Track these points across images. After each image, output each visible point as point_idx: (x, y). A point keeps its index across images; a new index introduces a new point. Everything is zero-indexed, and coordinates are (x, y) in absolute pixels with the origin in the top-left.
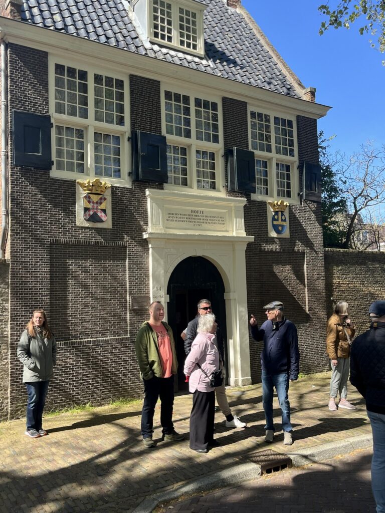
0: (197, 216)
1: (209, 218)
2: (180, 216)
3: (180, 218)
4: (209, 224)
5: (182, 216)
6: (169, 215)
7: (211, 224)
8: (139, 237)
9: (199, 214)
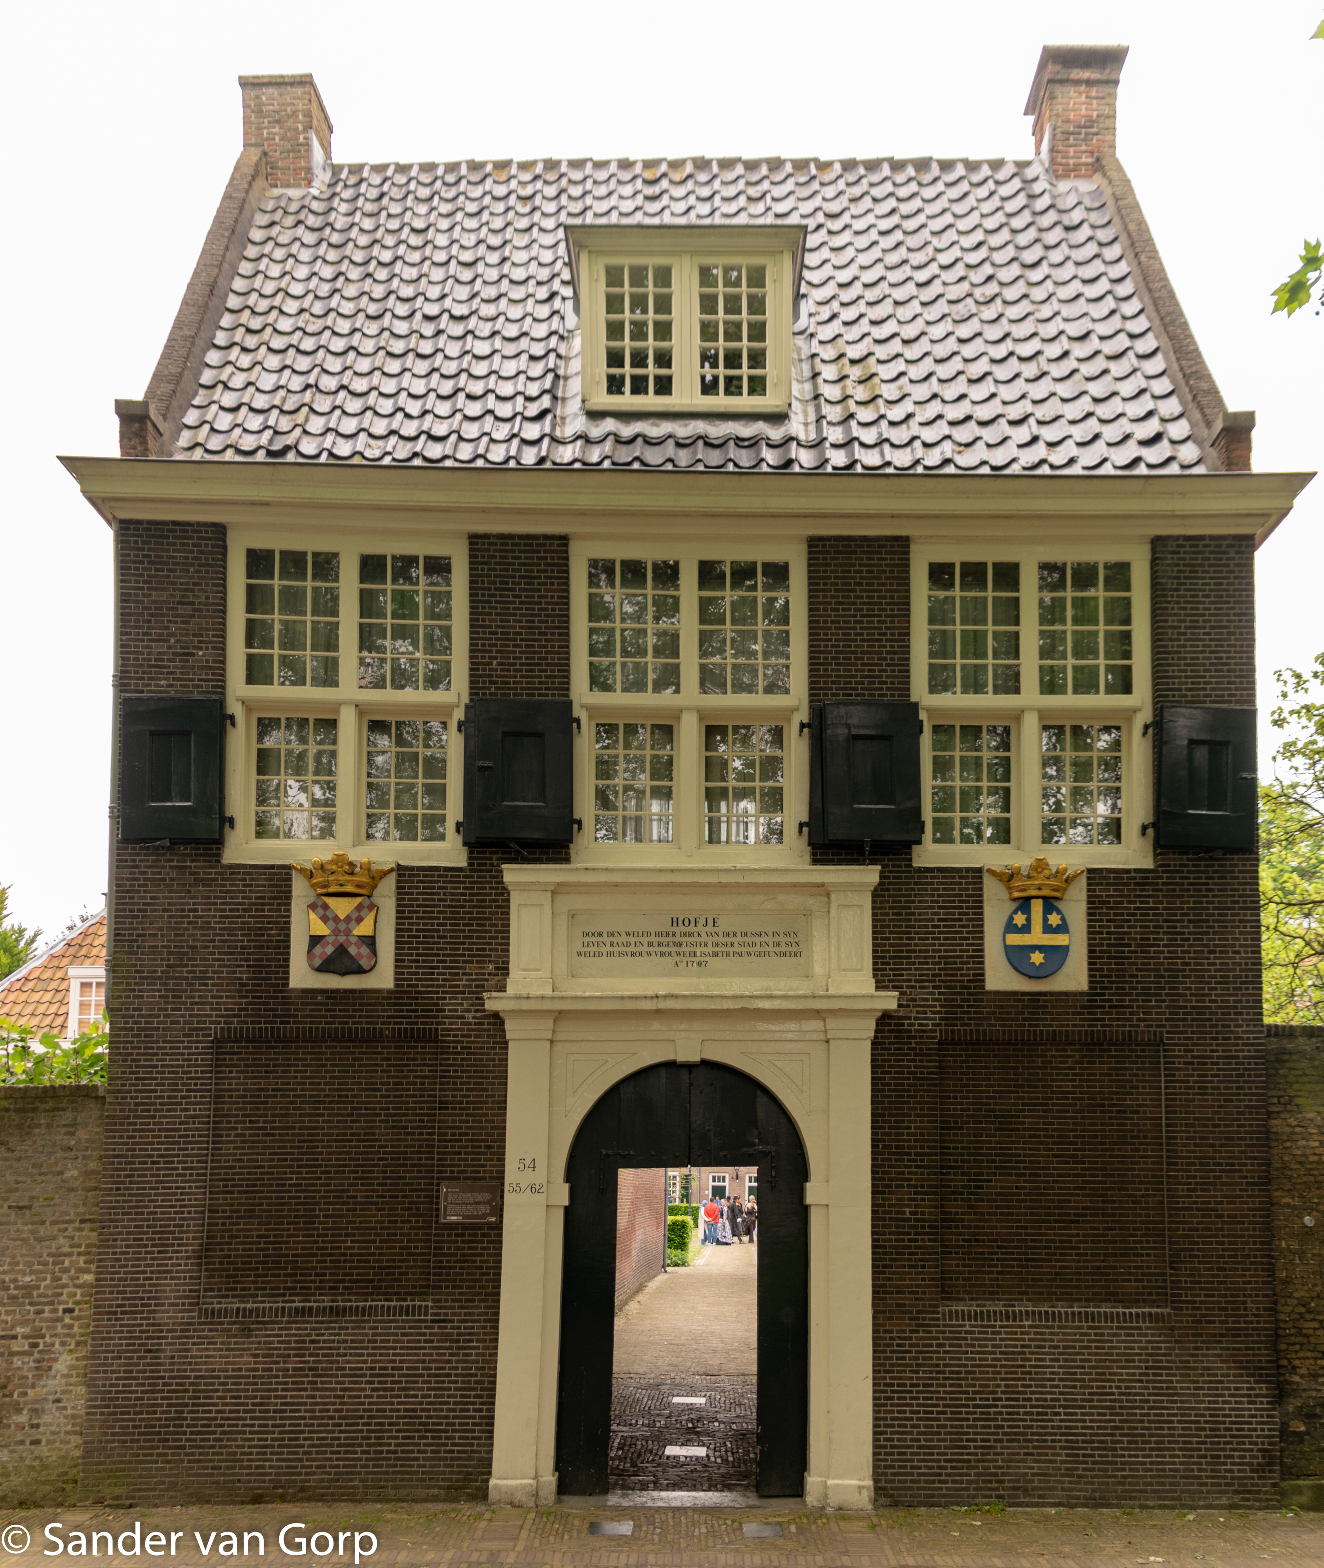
0: (691, 935)
1: (739, 939)
2: (624, 939)
3: (628, 944)
4: (737, 958)
5: (632, 940)
6: (586, 939)
7: (746, 958)
8: (476, 1011)
9: (700, 928)
